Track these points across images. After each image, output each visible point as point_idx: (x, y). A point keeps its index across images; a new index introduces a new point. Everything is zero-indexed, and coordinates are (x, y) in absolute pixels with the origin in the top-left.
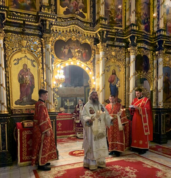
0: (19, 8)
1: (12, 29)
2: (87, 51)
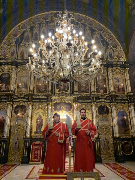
0: (40, 92)
1: (36, 101)
2: (69, 106)
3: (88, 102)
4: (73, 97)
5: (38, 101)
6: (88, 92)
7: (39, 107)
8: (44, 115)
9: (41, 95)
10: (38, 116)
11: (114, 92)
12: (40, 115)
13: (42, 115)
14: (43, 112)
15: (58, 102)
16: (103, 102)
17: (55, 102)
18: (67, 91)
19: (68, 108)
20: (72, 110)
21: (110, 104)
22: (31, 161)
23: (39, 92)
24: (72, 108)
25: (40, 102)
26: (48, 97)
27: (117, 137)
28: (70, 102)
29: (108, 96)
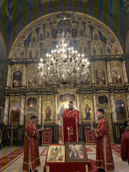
3: (89, 93)
4: (76, 89)
5: (46, 93)
6: (89, 85)
7: (47, 99)
8: (52, 106)
9: (49, 89)
10: (46, 106)
11: (112, 83)
12: (48, 106)
13: (50, 106)
14: (51, 103)
15: (63, 94)
16: (103, 92)
17: (60, 94)
18: (71, 85)
19: (71, 99)
20: (75, 100)
21: (109, 94)
22: (43, 144)
23: (47, 86)
24: (76, 99)
25: (48, 94)
26: (54, 90)
27: (116, 122)
28: (74, 94)
29: (107, 87)
